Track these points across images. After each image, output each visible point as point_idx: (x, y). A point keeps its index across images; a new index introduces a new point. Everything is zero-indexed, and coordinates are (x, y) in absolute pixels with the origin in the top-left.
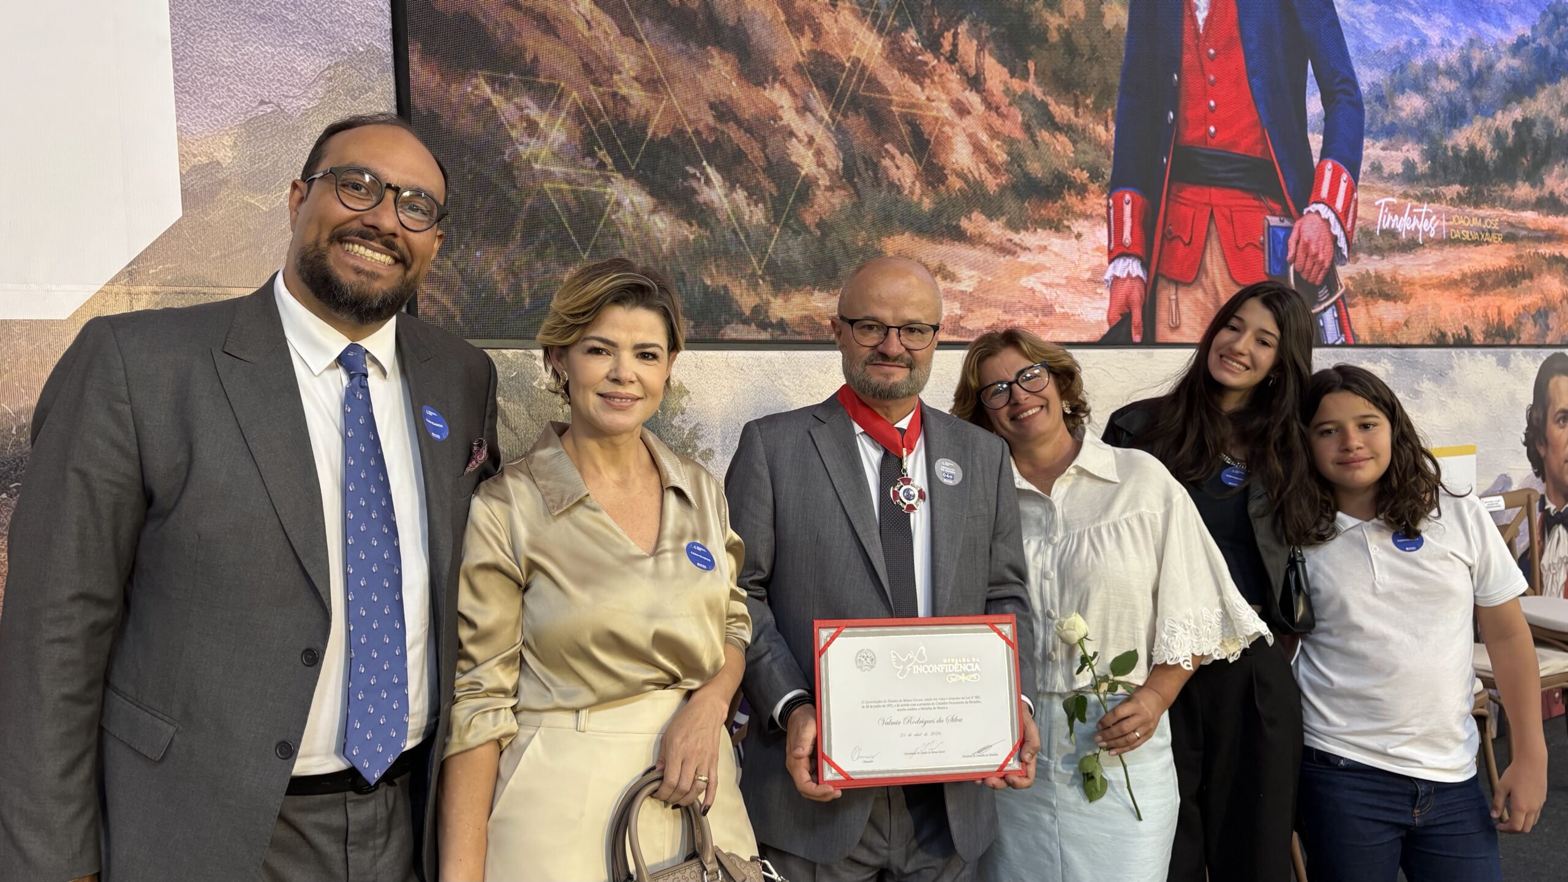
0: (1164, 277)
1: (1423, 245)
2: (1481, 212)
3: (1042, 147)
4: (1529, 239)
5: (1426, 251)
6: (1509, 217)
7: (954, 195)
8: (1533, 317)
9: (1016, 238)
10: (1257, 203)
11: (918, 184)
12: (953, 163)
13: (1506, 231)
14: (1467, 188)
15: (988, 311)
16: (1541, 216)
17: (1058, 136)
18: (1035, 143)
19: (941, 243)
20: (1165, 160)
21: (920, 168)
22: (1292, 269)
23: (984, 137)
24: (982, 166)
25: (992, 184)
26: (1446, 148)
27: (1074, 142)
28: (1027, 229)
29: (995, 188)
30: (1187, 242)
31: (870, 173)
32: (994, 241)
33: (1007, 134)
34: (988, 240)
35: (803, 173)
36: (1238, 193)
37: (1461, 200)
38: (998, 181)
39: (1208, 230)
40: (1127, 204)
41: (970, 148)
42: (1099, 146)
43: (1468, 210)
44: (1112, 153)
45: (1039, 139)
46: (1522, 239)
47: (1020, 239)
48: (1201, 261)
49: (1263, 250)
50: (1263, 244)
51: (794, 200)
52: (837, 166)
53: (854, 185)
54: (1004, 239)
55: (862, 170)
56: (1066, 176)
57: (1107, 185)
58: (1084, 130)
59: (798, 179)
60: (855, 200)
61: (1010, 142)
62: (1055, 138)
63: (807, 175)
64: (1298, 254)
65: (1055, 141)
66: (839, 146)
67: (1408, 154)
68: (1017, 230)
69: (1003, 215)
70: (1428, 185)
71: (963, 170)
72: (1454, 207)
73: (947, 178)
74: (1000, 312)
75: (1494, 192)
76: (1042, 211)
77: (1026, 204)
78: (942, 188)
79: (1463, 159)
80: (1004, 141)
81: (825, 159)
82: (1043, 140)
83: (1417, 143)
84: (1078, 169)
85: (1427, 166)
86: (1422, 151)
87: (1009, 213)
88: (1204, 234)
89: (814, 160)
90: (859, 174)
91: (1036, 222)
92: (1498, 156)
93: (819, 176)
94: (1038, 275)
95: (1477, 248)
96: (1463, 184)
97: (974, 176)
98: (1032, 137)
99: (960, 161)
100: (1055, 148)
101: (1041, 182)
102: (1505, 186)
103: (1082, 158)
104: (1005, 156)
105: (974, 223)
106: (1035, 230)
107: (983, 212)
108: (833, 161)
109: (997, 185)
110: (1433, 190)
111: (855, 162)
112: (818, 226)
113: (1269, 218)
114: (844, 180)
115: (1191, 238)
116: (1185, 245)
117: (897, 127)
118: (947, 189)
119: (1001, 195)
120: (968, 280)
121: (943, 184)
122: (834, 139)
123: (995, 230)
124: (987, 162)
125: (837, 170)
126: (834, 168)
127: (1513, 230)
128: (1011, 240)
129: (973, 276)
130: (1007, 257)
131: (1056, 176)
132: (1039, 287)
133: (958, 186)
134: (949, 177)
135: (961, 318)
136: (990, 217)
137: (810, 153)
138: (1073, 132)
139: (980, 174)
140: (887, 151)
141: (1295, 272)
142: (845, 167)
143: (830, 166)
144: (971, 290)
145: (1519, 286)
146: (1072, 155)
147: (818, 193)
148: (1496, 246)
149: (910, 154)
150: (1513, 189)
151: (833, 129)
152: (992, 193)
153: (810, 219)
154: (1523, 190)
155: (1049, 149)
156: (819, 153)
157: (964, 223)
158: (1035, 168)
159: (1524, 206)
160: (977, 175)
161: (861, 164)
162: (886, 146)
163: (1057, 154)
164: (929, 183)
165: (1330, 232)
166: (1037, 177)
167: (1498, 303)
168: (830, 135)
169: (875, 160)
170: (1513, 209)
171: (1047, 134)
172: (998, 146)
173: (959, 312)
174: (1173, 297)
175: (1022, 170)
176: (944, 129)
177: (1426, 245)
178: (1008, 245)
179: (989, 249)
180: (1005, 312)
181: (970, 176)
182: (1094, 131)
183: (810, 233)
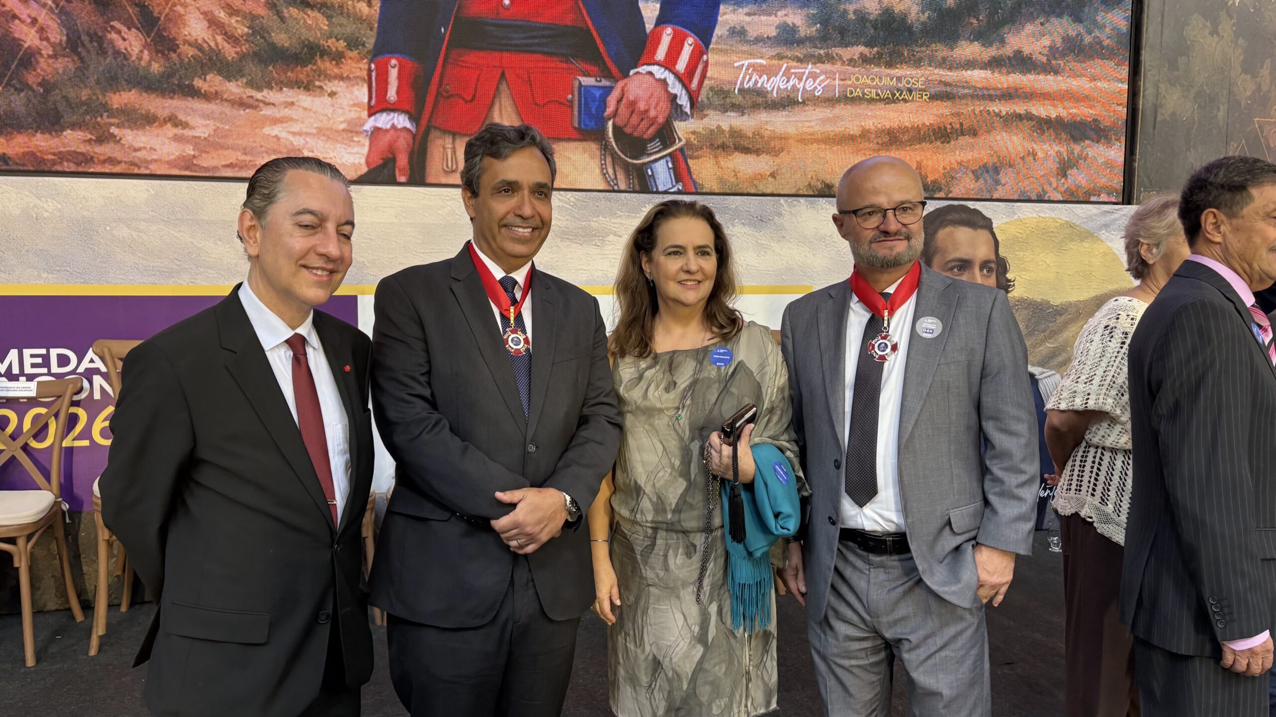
0: (435, 128)
1: (804, 103)
2: (897, 72)
3: (290, 22)
4: (973, 97)
5: (807, 108)
6: (941, 76)
7: (187, 60)
8: (973, 172)
9: (259, 96)
10: (565, 65)
11: (146, 52)
12: (186, 35)
13: (936, 89)
14: (875, 49)
15: (226, 152)
16: (996, 75)
17: (309, 12)
18: (282, 19)
19: (172, 98)
20: (443, 30)
21: (149, 40)
22: (610, 123)
23: (222, 15)
24: (219, 38)
25: (230, 52)
26: (845, 12)
27: (329, 17)
28: (271, 88)
29: (235, 56)
30: (470, 98)
31: (95, 44)
32: (232, 97)
33: (247, 11)
34: (225, 96)
35: (26, 45)
36: (540, 57)
37: (865, 60)
38: (238, 49)
39: (497, 88)
40: (394, 67)
41: (206, 24)
42: (359, 19)
43: (876, 70)
44: (376, 25)
45: (286, 15)
46: (963, 97)
47: (263, 96)
48: (487, 115)
49: (572, 107)
50: (572, 101)
51: (16, 66)
52: (61, 40)
53: (78, 54)
54: (245, 97)
55: (86, 42)
56: (318, 46)
57: (368, 52)
58: (341, 7)
59: (20, 50)
60: (78, 64)
61: (252, 18)
62: (306, 14)
63: (29, 47)
64: (620, 110)
65: (306, 17)
66: (63, 24)
67: (786, 18)
68: (259, 89)
69: (242, 76)
70: (816, 47)
71: (196, 40)
72: (854, 66)
73: (179, 48)
74: (239, 154)
75: (917, 52)
76: (289, 74)
77: (271, 68)
78: (174, 56)
79: (871, 21)
80: (245, 17)
81: (49, 35)
82: (291, 16)
83: (801, 8)
84: (334, 40)
85: (814, 29)
86: (808, 16)
87: (249, 75)
88: (492, 93)
89: (38, 36)
90: (83, 45)
91: (282, 82)
92: (929, 18)
93: (41, 47)
94: (285, 125)
95: (887, 106)
96: (869, 44)
97: (209, 46)
98: (279, 14)
99: (193, 34)
100: (305, 21)
101: (287, 50)
102: (939, 46)
103: (337, 30)
104: (246, 30)
105: (211, 82)
106: (281, 89)
107: (220, 73)
108: (57, 35)
109: (237, 53)
110: (822, 52)
111: (79, 37)
112: (40, 84)
113: (581, 78)
114: (68, 50)
115: (474, 96)
116: (466, 102)
117: (125, 8)
118: (179, 56)
119: (240, 60)
120: (202, 128)
121: (175, 52)
122: (57, 20)
123: (234, 88)
124: (226, 34)
125: (60, 43)
126: (58, 41)
127: (948, 89)
128: (252, 97)
129: (207, 125)
130: (247, 111)
131: (306, 46)
132: (283, 135)
133: (191, 54)
134: (181, 46)
135: (194, 157)
136: (229, 78)
137: (33, 31)
138: (328, 8)
139: (217, 44)
140: (112, 27)
141: (614, 126)
142: (69, 39)
143: (52, 40)
144: (206, 136)
145: (953, 142)
146: (326, 28)
147: (42, 60)
148: (918, 104)
149: (138, 29)
150: (952, 49)
151: (56, 11)
152: (230, 58)
153: (31, 79)
154: (968, 49)
155: (298, 23)
156: (42, 30)
157: (198, 83)
158: (281, 39)
159: (970, 64)
160: (212, 44)
161: (85, 38)
162: (112, 23)
163: (309, 28)
164: (157, 52)
165: (667, 91)
166: (283, 46)
167: (918, 158)
168: (54, 16)
169: (100, 34)
170: (950, 69)
171: (295, 10)
172: (237, 21)
173: (192, 153)
174: (450, 146)
175: (265, 40)
176: (175, 9)
177: (807, 103)
178: (251, 101)
179: (226, 104)
180: (246, 154)
181: (205, 45)
182: (354, 7)
183: (34, 91)
